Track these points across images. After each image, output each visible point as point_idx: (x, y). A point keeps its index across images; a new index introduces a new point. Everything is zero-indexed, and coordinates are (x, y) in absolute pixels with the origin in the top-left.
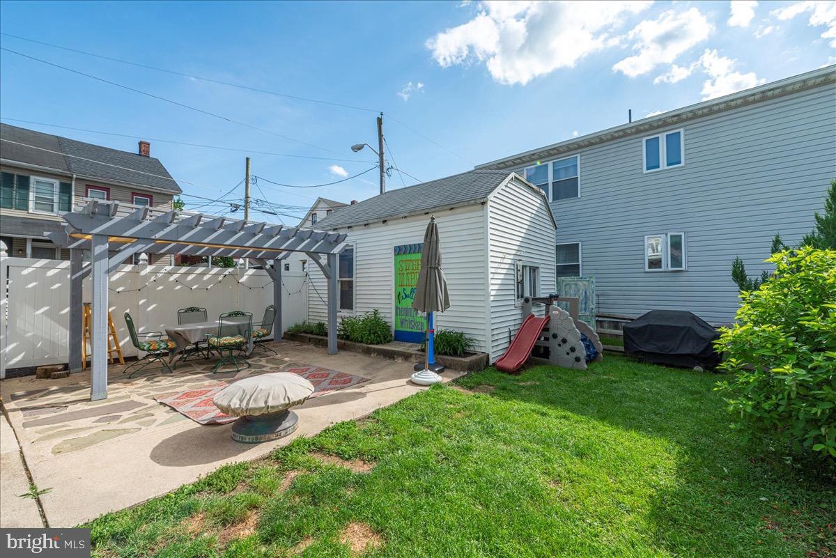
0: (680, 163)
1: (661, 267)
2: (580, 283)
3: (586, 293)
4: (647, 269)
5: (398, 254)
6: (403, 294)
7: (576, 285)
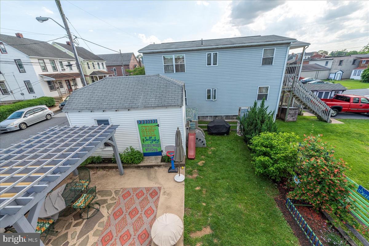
0: (216, 64)
1: (210, 99)
2: (193, 111)
3: (195, 114)
4: (207, 100)
5: (140, 124)
6: (145, 139)
7: (192, 111)
